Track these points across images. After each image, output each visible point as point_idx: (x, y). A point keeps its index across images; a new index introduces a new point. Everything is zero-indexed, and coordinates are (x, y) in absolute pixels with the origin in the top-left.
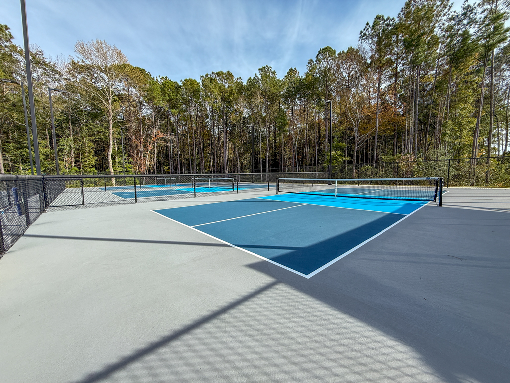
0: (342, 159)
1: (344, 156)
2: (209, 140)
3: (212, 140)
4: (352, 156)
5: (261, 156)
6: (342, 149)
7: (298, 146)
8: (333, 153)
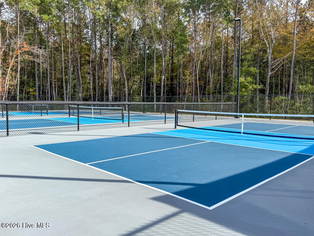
0: (253, 87)
1: (256, 84)
2: (89, 56)
3: (92, 56)
4: (264, 83)
5: (155, 79)
6: (253, 76)
7: (200, 69)
8: (242, 79)
